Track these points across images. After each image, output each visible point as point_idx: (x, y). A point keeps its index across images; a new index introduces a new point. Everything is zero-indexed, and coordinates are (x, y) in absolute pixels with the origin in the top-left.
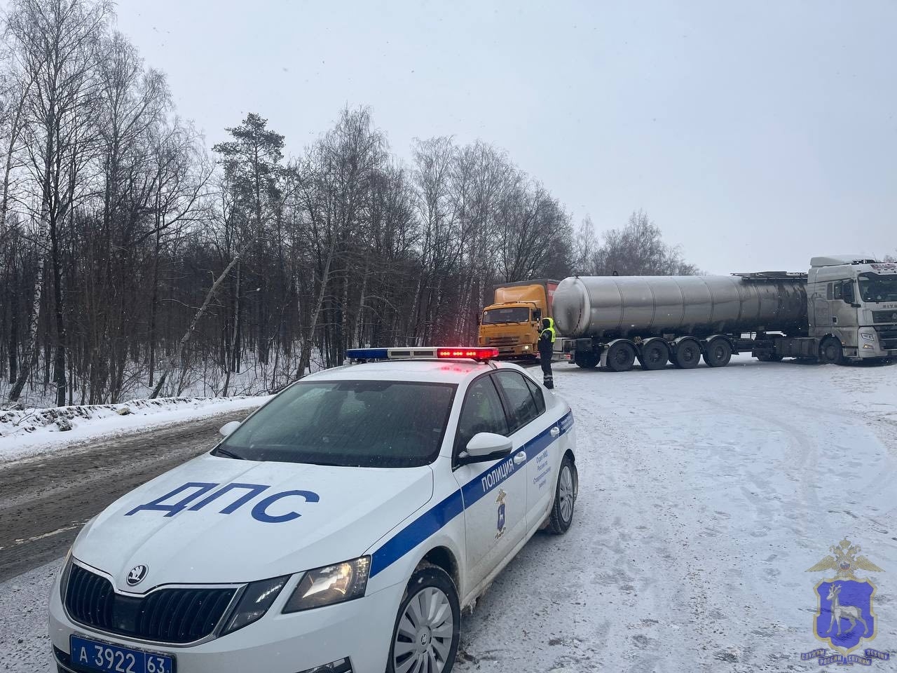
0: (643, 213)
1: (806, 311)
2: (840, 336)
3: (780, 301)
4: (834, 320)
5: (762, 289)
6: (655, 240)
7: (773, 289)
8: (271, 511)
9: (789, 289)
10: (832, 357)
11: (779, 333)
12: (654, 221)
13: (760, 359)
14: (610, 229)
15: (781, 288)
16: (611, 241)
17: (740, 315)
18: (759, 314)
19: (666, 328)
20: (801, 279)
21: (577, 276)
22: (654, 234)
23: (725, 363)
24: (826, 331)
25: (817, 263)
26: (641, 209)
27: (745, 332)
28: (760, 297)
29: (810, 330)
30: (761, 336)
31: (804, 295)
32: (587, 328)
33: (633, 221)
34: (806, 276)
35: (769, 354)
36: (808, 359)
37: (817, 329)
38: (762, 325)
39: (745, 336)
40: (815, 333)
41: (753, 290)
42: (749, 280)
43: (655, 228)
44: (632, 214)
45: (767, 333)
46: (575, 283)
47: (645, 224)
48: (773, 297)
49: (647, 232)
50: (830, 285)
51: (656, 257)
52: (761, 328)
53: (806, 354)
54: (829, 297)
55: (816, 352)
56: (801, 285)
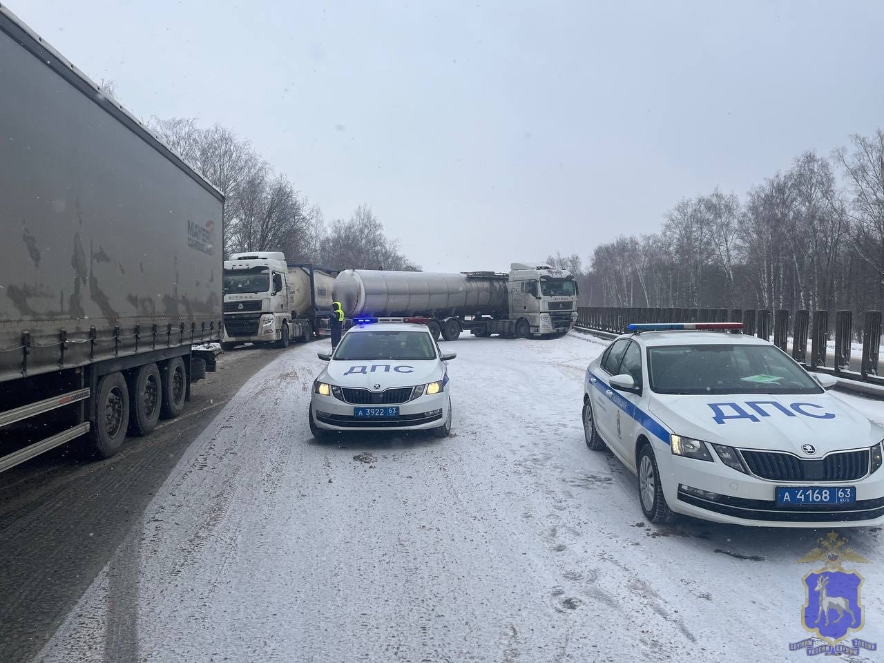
0: (368, 208)
1: (507, 300)
2: (528, 318)
3: (491, 293)
4: (525, 308)
5: (479, 284)
6: (378, 233)
7: (486, 284)
8: (400, 369)
9: (496, 284)
10: (523, 333)
11: (489, 316)
12: (378, 216)
13: (477, 336)
14: (336, 220)
15: (492, 284)
16: (336, 230)
17: (466, 303)
18: (478, 301)
19: (417, 312)
20: (504, 278)
21: (354, 269)
22: (377, 228)
23: (456, 339)
24: (519, 315)
25: (515, 267)
26: (366, 204)
27: (467, 315)
28: (479, 291)
29: (510, 314)
30: (478, 318)
31: (506, 291)
32: (362, 311)
33: (358, 214)
34: (508, 275)
35: (482, 332)
36: (508, 335)
37: (514, 314)
38: (479, 310)
39: (467, 318)
40: (514, 316)
41: (474, 284)
42: (472, 277)
43: (378, 222)
44: (358, 207)
45: (483, 316)
46: (352, 275)
47: (369, 218)
48: (487, 290)
49: (370, 224)
50: (523, 284)
51: (378, 248)
52: (479, 313)
53: (507, 331)
54: (522, 291)
55: (513, 330)
56: (504, 282)
